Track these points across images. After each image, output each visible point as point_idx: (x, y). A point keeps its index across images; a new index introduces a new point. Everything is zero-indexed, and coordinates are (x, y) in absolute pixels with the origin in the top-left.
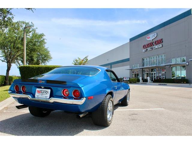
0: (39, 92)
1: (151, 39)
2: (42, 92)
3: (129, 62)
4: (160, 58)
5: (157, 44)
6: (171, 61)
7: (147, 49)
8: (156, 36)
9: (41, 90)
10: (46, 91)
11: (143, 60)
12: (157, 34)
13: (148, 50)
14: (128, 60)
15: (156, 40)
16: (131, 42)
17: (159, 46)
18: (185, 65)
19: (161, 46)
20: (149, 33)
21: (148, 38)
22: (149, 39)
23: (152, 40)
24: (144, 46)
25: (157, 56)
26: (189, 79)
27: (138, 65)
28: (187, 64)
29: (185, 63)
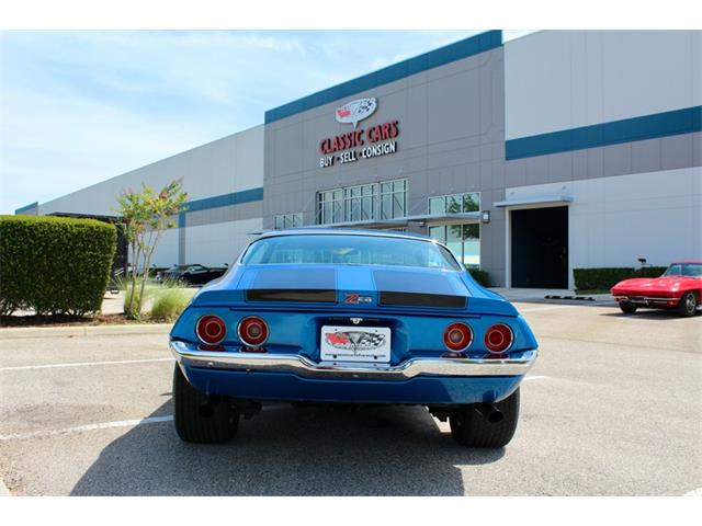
0: (334, 339)
1: (354, 119)
2: (355, 340)
3: (261, 202)
4: (388, 192)
5: (377, 139)
6: (426, 207)
7: (336, 154)
8: (372, 109)
9: (347, 333)
10: (372, 335)
11: (320, 196)
12: (377, 102)
13: (339, 159)
14: (255, 195)
15: (374, 123)
16: (272, 124)
17: (384, 149)
18: (479, 221)
19: (392, 147)
20: (346, 95)
21: (342, 115)
22: (345, 120)
23: (359, 122)
24: (323, 144)
25: (377, 187)
26: (490, 272)
27: (301, 216)
28: (486, 217)
29: (478, 213)
